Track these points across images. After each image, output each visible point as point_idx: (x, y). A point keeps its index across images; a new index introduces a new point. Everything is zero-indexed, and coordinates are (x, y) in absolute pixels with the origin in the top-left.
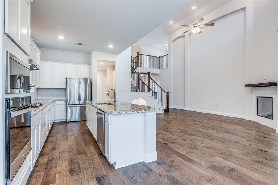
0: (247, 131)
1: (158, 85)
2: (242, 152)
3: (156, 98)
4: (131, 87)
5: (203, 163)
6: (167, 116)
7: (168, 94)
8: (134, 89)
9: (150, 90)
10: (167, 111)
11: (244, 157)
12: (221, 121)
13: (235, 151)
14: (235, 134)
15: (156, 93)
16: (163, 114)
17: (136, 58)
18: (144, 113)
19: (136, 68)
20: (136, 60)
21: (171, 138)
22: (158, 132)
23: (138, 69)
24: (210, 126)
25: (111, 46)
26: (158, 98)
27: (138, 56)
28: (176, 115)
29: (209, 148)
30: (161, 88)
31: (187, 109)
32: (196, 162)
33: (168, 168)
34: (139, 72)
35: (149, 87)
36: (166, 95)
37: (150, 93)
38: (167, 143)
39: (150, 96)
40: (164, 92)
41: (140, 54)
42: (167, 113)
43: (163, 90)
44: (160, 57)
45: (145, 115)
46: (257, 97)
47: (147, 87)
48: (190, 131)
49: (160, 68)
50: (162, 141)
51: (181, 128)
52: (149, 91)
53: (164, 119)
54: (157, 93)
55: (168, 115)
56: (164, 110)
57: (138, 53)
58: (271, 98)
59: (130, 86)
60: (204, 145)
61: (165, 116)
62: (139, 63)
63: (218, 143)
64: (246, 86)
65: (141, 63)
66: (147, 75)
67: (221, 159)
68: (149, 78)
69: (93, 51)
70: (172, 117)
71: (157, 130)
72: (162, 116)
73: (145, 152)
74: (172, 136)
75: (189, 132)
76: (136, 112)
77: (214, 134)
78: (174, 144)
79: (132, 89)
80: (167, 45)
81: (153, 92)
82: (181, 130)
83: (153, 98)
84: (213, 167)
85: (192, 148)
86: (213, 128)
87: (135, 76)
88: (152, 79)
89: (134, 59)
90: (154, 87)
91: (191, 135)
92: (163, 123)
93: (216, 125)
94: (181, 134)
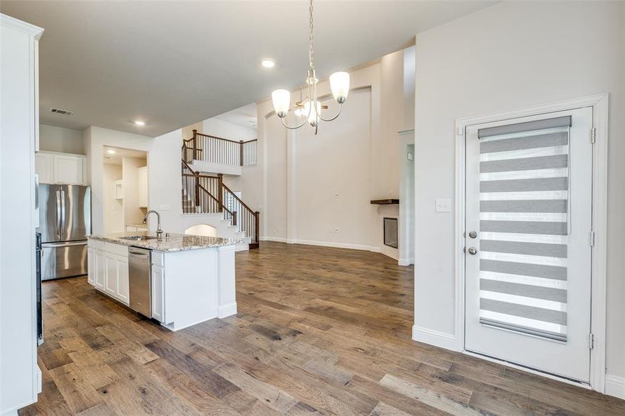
0: (366, 267)
1: (237, 199)
2: (348, 290)
3: (235, 223)
4: (183, 202)
5: (298, 307)
6: (255, 255)
7: (256, 214)
8: (189, 207)
9: (222, 209)
10: (254, 246)
11: (349, 295)
12: (338, 257)
13: (342, 290)
14: (350, 272)
15: (234, 214)
16: (248, 252)
17: (192, 142)
18: (217, 247)
19: (190, 162)
20: (190, 145)
21: (259, 285)
22: (239, 280)
23: (196, 166)
24: (321, 265)
25: (140, 123)
26: (238, 223)
27: (194, 139)
28: (272, 253)
29: (311, 291)
30: (243, 204)
31: (293, 240)
32: (290, 307)
33: (251, 319)
34: (198, 173)
35: (220, 202)
36: (253, 218)
37: (221, 216)
38: (252, 292)
39: (223, 219)
40: (250, 211)
41: (198, 134)
42: (256, 250)
43: (248, 209)
44: (242, 143)
45: (218, 251)
46: (384, 218)
47: (215, 202)
48: (290, 273)
49: (242, 164)
50: (245, 291)
51: (275, 271)
52: (220, 210)
53: (251, 260)
54: (236, 213)
55: (258, 253)
56: (250, 245)
57: (195, 131)
58: (396, 219)
59: (181, 201)
60: (306, 289)
61: (251, 256)
62: (198, 150)
63: (324, 284)
64: (372, 202)
65: (201, 150)
66: (215, 179)
67: (321, 300)
68: (221, 185)
69: (92, 127)
70: (265, 256)
71: (236, 277)
72: (247, 255)
73: (220, 305)
74: (261, 283)
75: (288, 276)
76: (205, 246)
77: (323, 275)
78: (263, 293)
79: (185, 207)
80: (255, 119)
81: (228, 211)
82: (276, 273)
83: (229, 223)
84: (310, 309)
85: (288, 294)
86: (325, 267)
87: (192, 180)
88: (226, 188)
89: (186, 143)
90: (229, 202)
91: (290, 278)
92: (250, 267)
93: (330, 262)
94: (276, 279)
